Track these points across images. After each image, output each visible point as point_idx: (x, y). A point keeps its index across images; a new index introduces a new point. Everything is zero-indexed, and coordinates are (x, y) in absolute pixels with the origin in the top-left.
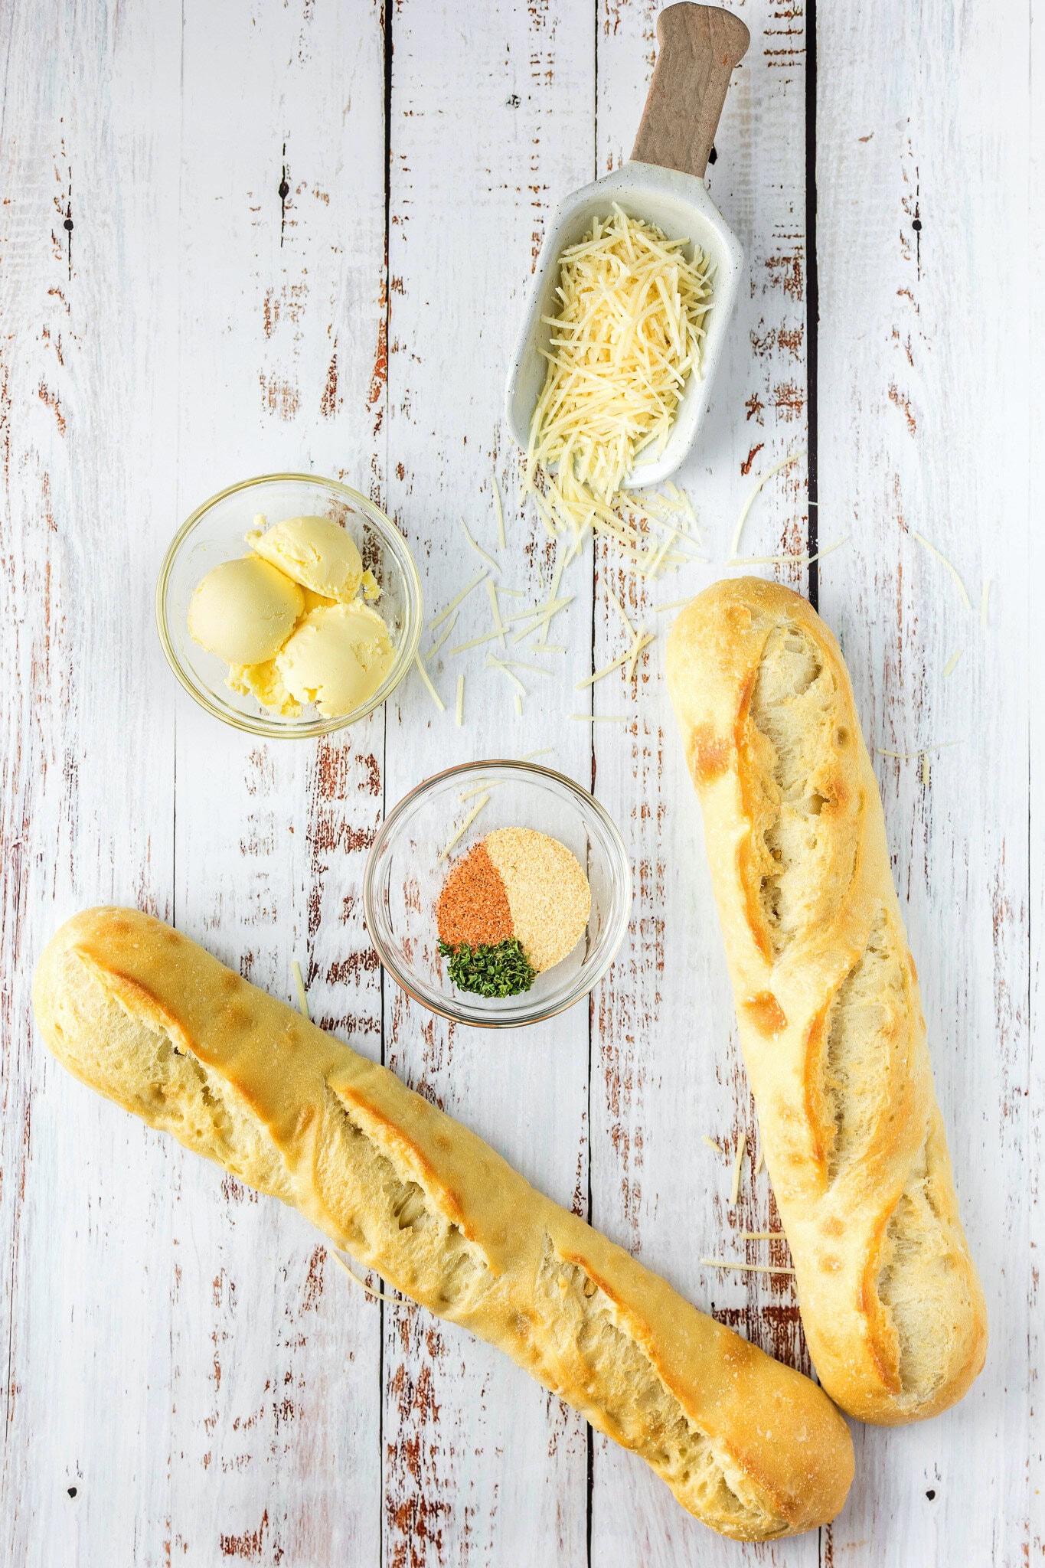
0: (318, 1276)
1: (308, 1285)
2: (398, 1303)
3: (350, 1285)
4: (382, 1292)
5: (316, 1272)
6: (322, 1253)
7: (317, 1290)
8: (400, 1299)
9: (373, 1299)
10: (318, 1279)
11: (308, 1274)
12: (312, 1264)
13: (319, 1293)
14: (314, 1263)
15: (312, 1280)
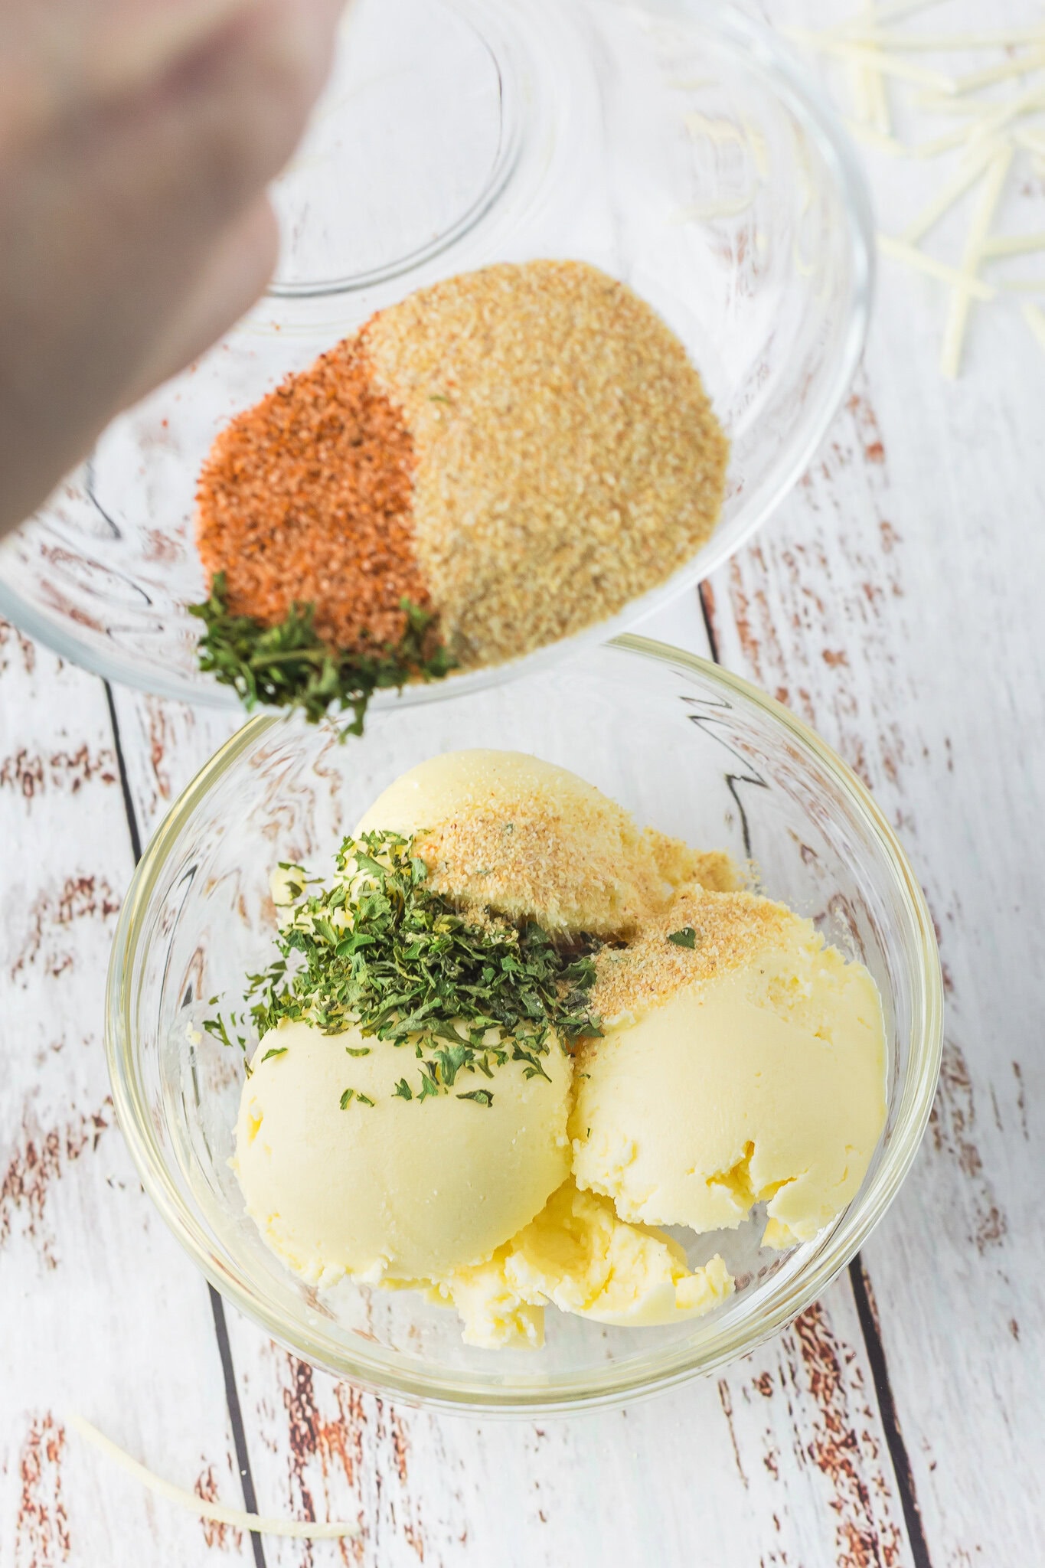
0: (51, 1504)
1: (24, 1536)
2: (307, 1529)
3: (150, 1508)
4: (251, 1507)
5: (42, 1495)
6: (51, 1435)
7: (54, 1546)
8: (312, 1518)
9: (229, 1537)
10: (51, 1514)
11: (17, 1504)
12: (25, 1471)
13: (60, 1553)
14: (32, 1467)
15: (32, 1519)
